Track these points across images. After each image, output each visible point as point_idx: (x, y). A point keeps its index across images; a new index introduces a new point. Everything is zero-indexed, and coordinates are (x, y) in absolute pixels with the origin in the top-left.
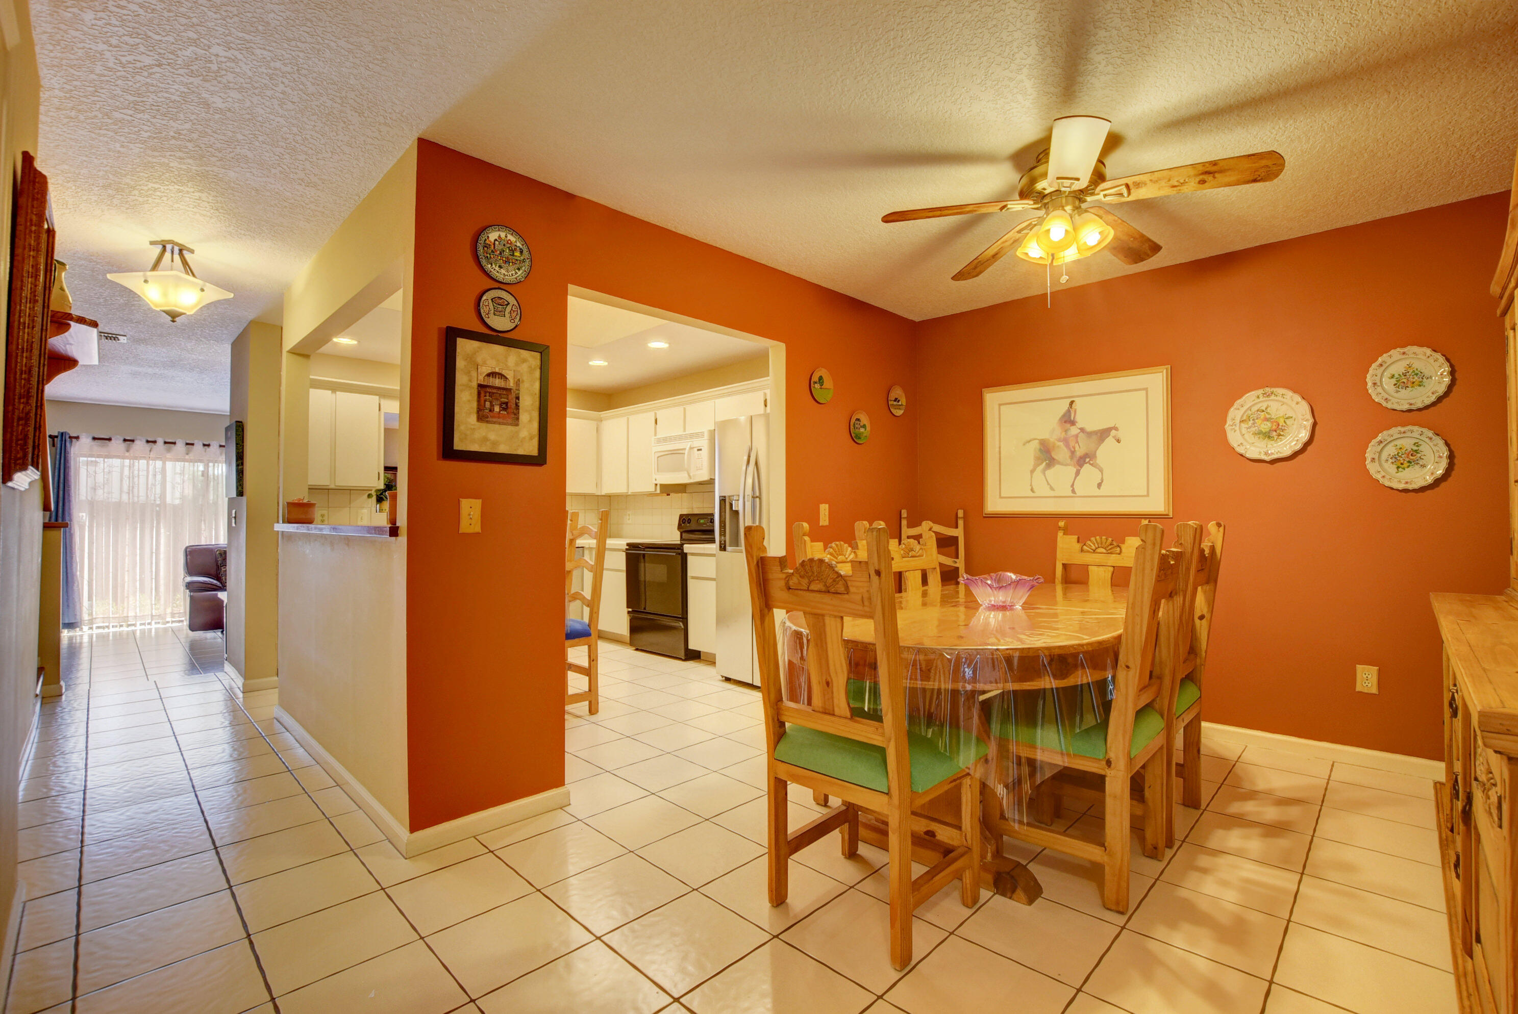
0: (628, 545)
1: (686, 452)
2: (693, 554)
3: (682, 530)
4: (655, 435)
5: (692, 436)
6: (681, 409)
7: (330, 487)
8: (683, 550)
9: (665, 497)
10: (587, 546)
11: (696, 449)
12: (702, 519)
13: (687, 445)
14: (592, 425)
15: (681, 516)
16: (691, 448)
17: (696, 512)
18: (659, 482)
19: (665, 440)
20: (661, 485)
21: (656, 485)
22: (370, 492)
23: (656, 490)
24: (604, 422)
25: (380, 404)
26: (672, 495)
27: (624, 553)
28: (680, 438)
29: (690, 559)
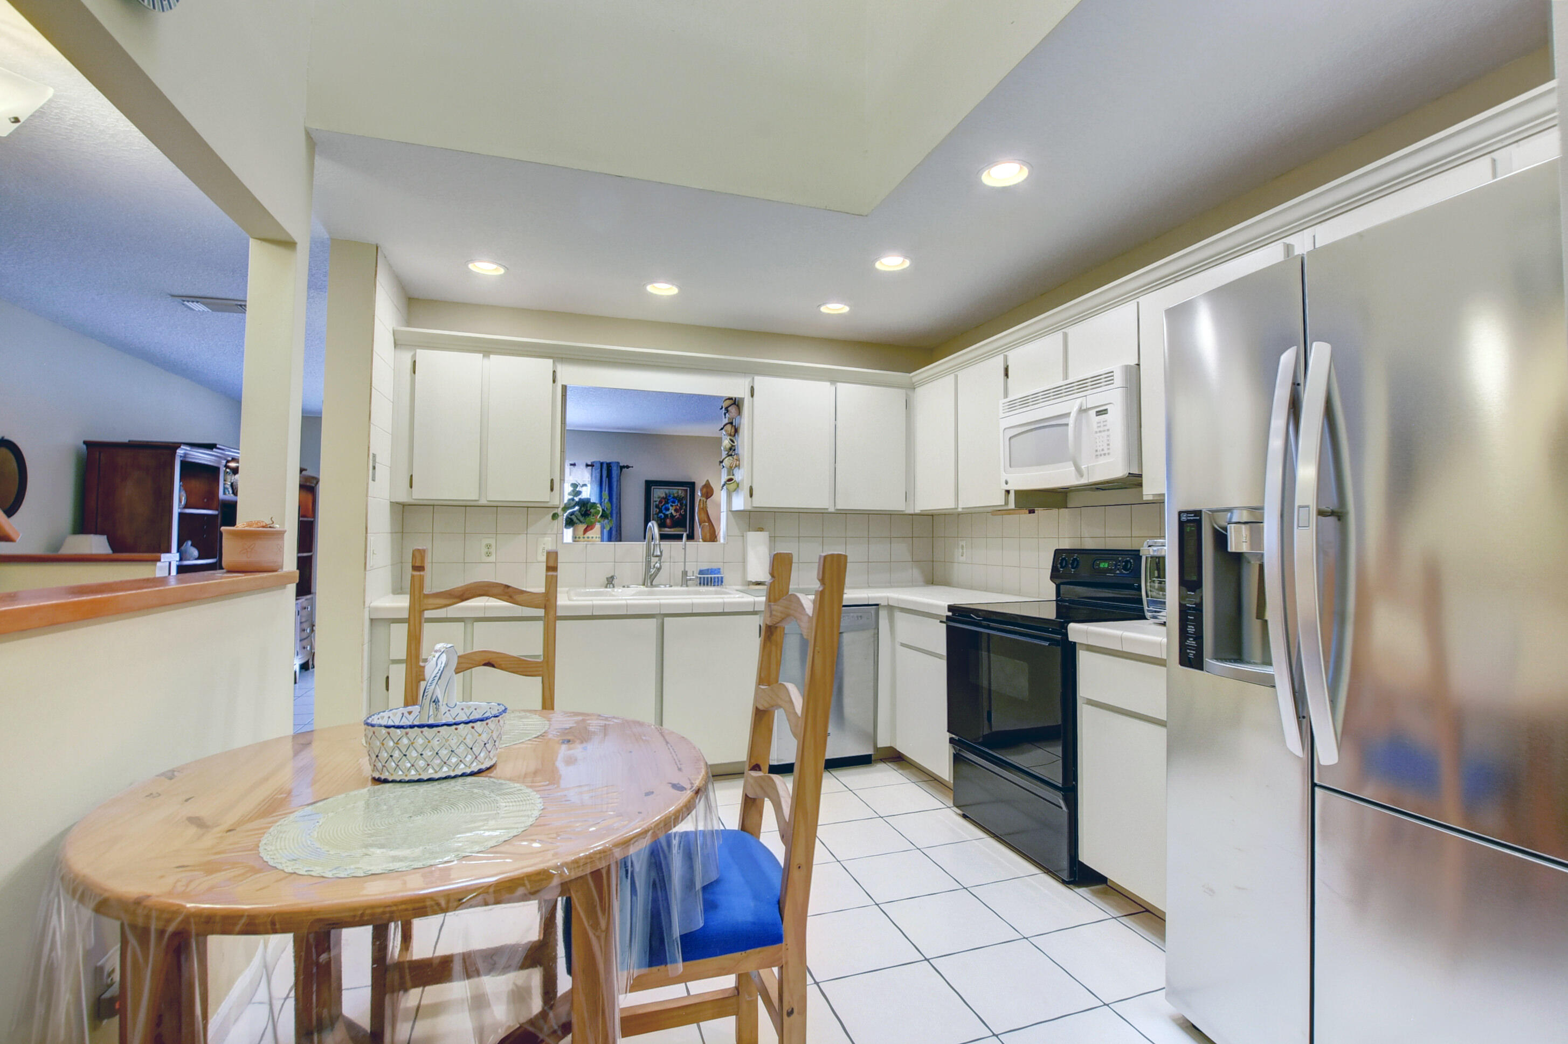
0: (950, 608)
1: (1071, 421)
2: (1090, 648)
3: (1058, 581)
4: (1006, 395)
5: (1082, 385)
6: (1059, 336)
7: (480, 503)
8: (1066, 635)
9: (1025, 516)
10: (883, 603)
11: (1093, 412)
12: (1105, 560)
13: (1071, 405)
14: (897, 395)
15: (1058, 552)
16: (1082, 411)
17: (1089, 544)
18: (1013, 487)
19: (1025, 402)
20: (1017, 492)
21: (1008, 492)
22: (555, 511)
23: (1007, 503)
24: (919, 391)
25: (554, 372)
26: (1040, 512)
27: (944, 626)
28: (1056, 393)
29: (1084, 660)
